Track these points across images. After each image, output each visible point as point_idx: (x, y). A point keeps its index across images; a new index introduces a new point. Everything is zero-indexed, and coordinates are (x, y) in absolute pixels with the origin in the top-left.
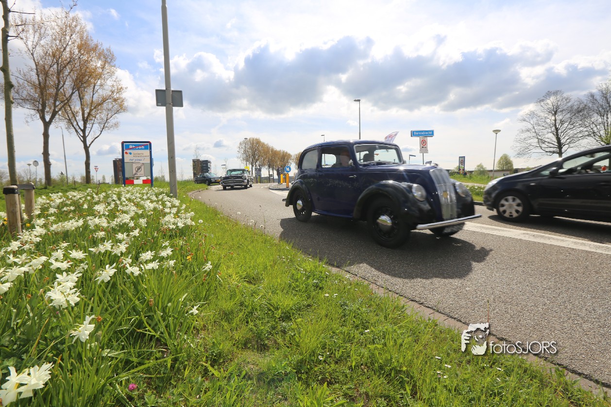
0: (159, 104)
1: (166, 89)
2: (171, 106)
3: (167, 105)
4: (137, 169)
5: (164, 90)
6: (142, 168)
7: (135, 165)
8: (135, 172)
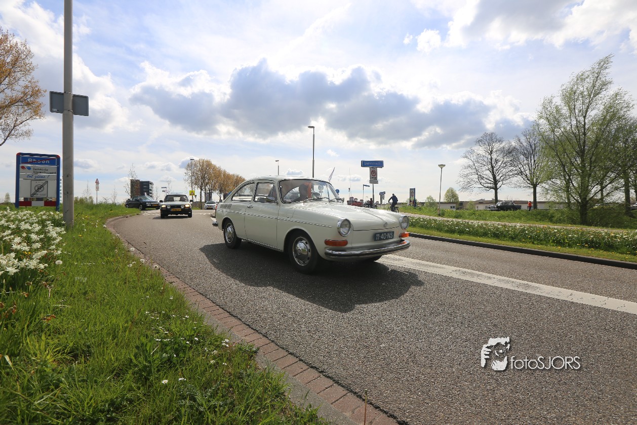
0: (55, 110)
1: (65, 92)
2: (71, 113)
3: (66, 112)
4: (37, 188)
5: (62, 94)
6: (45, 187)
7: (34, 184)
8: (33, 191)
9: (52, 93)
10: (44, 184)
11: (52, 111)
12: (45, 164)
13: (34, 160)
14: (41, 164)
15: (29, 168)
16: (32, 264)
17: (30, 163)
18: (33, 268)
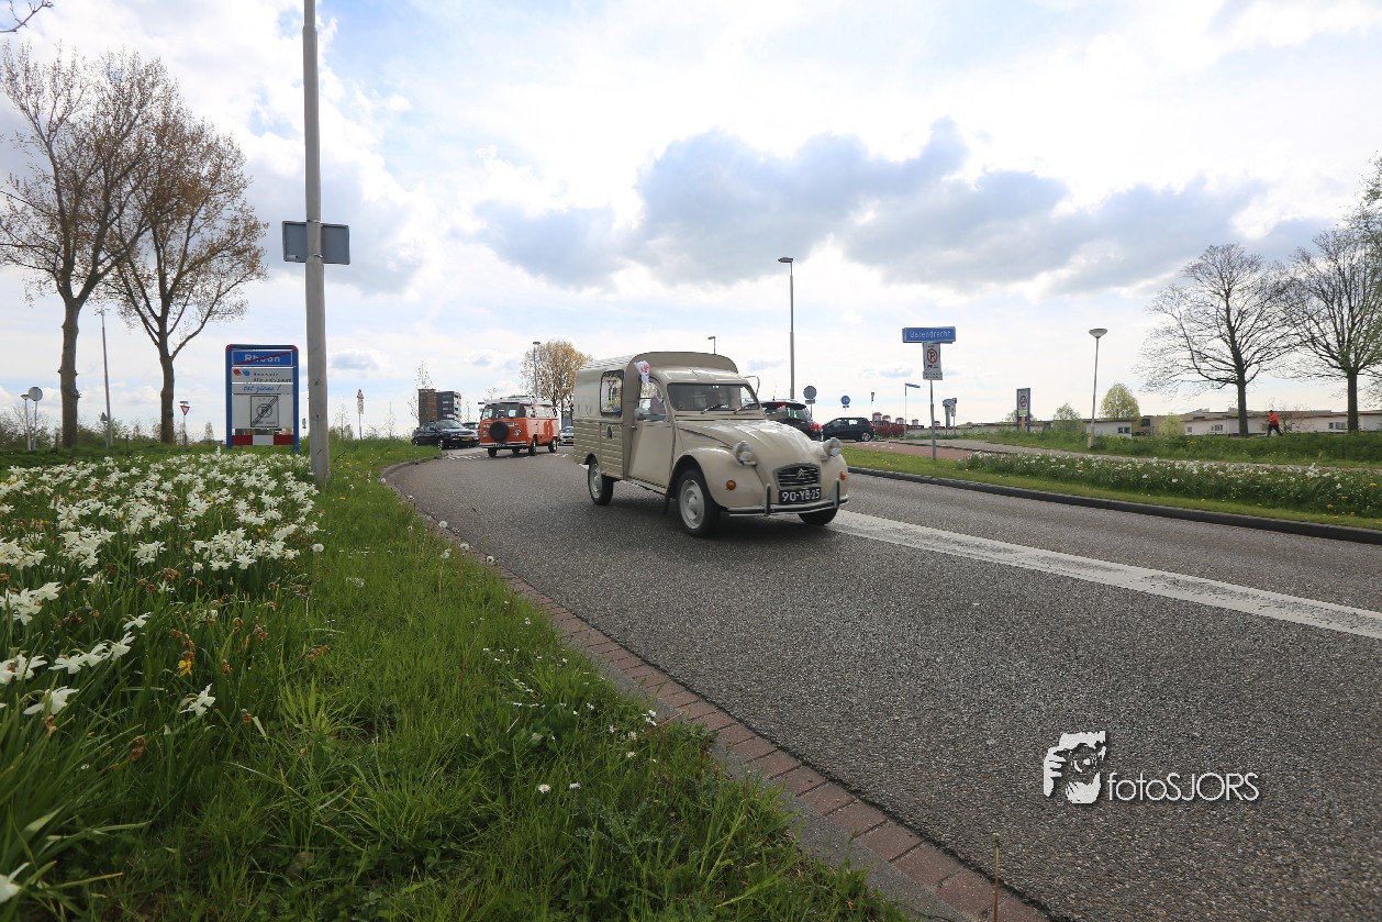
0: (292, 257)
1: (308, 221)
2: (319, 261)
3: (310, 259)
4: (260, 411)
5: (303, 225)
6: (274, 407)
7: (257, 401)
8: (255, 416)
9: (287, 225)
10: (273, 401)
11: (286, 260)
12: (274, 364)
13: (255, 357)
14: (267, 364)
15: (247, 373)
16: (276, 550)
17: (249, 363)
18: (276, 556)
